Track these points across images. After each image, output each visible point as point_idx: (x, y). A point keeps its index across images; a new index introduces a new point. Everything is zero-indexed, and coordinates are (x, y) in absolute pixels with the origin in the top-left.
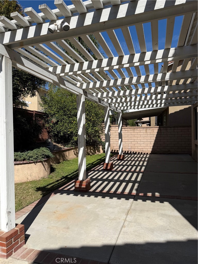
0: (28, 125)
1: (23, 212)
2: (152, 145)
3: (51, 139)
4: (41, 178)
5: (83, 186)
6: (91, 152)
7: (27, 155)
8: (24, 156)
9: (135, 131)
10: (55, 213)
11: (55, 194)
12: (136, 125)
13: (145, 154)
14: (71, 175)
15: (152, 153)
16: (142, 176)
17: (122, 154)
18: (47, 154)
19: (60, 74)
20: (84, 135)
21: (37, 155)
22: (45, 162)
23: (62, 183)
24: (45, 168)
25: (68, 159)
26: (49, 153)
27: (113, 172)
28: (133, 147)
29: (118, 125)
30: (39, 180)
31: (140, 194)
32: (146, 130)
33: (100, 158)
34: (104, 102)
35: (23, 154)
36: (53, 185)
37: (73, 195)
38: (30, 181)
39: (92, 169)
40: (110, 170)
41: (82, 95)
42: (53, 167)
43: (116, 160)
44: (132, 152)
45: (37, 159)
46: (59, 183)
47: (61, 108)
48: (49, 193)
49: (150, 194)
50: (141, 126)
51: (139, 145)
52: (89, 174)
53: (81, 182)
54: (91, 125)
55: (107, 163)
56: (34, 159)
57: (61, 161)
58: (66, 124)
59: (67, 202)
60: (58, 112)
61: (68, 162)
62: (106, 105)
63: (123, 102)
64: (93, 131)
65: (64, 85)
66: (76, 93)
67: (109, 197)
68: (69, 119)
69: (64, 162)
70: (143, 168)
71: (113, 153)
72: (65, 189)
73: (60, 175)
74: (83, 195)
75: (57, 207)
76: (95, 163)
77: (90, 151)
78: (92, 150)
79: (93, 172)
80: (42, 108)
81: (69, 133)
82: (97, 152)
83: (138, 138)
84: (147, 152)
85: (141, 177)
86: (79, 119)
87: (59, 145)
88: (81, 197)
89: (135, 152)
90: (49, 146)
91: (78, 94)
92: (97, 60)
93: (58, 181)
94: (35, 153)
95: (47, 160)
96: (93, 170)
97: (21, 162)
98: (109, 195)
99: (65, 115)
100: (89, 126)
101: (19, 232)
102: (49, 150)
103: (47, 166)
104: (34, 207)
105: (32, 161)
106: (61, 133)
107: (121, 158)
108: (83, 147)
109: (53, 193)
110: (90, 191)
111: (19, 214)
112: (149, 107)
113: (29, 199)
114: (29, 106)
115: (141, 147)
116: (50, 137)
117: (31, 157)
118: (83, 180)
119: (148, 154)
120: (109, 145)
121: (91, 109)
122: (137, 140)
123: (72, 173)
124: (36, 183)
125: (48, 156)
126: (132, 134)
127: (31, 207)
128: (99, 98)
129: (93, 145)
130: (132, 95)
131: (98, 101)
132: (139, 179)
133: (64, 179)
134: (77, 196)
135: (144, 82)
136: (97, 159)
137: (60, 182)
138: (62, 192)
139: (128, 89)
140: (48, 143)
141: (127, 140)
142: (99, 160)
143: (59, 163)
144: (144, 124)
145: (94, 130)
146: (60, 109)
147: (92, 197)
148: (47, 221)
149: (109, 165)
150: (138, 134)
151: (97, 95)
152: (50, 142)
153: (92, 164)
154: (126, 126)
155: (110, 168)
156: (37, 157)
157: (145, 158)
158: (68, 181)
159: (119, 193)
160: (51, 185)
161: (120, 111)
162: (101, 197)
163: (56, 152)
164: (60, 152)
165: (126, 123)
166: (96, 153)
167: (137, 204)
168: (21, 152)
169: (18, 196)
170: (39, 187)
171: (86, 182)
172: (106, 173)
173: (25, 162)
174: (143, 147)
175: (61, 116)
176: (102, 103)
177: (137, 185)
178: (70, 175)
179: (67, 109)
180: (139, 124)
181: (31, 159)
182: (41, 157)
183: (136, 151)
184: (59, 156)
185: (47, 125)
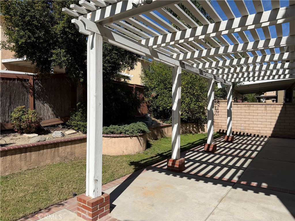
0: (127, 98)
1: (114, 184)
2: (273, 126)
3: (150, 114)
4: (136, 153)
5: (176, 166)
6: (194, 130)
7: (124, 129)
8: (121, 130)
9: (251, 108)
10: (143, 188)
11: (147, 170)
12: (258, 100)
13: (262, 136)
14: (167, 153)
15: (273, 136)
16: (251, 163)
17: (231, 135)
18: (142, 129)
19: (152, 46)
20: (179, 110)
21: (133, 130)
22: (140, 137)
23: (155, 161)
24: (140, 143)
25: (167, 136)
26: (145, 128)
27: (216, 155)
28: (247, 128)
29: (227, 101)
30: (134, 155)
31: (242, 183)
32: (266, 107)
33: (203, 138)
34: (208, 74)
35: (120, 128)
36: (146, 161)
37: (165, 173)
38: (125, 155)
39: (191, 149)
40: (213, 152)
41: (178, 66)
42: (149, 143)
43: (223, 142)
44: (245, 134)
45: (133, 133)
46: (152, 160)
47: (162, 81)
48: (142, 168)
49: (254, 184)
50: (265, 102)
51: (256, 126)
52: (187, 154)
53: (174, 161)
54: (194, 100)
55: (209, 143)
56: (130, 133)
57: (159, 137)
58: (165, 99)
59: (157, 180)
60: (159, 85)
61: (166, 139)
62: (210, 76)
63: (244, 72)
64: (195, 107)
65: (158, 57)
66: (172, 65)
67: (212, 183)
68: (169, 93)
69: (162, 138)
70: (255, 153)
71: (221, 133)
72: (158, 167)
73: (155, 152)
74: (175, 175)
75: (147, 183)
76: (196, 143)
77: (192, 129)
78: (195, 128)
79: (192, 152)
80: (143, 81)
81: (168, 108)
82: (201, 131)
83: (254, 117)
84: (266, 135)
85: (249, 163)
86: (174, 93)
87: (158, 121)
88: (173, 176)
89: (249, 134)
90: (147, 121)
91: (174, 66)
92: (191, 29)
93: (152, 157)
94: (131, 127)
95: (142, 135)
96: (191, 151)
97: (118, 135)
98: (205, 178)
99: (166, 89)
100: (192, 101)
101: (104, 200)
102: (146, 125)
103: (142, 142)
104: (124, 180)
105: (128, 135)
106: (161, 108)
107: (230, 140)
108: (177, 124)
109: (146, 169)
110: (184, 172)
111: (110, 185)
112: (273, 78)
113: (121, 172)
114: (132, 79)
115: (257, 129)
116: (150, 112)
117: (127, 131)
118: (176, 159)
119: (267, 137)
120: (212, 124)
121: (195, 82)
122: (253, 120)
123: (168, 152)
124: (131, 157)
125: (144, 131)
126: (247, 111)
127: (122, 180)
128: (200, 70)
129: (196, 123)
130: (257, 63)
131: (198, 73)
132: (245, 166)
133: (159, 157)
134: (169, 174)
135: (263, 48)
136: (200, 138)
137: (154, 159)
138: (154, 169)
139: (243, 57)
140: (146, 118)
141: (239, 119)
142: (202, 139)
143: (156, 139)
144: (268, 99)
145: (197, 105)
146: (160, 83)
147: (185, 178)
148: (134, 195)
149: (212, 146)
150: (255, 111)
151: (197, 67)
152: (149, 117)
153: (193, 143)
154: (242, 102)
155: (212, 150)
156: (133, 131)
157: (262, 142)
158: (163, 159)
159: (217, 178)
160: (145, 161)
161: (231, 84)
162: (195, 180)
163: (153, 128)
164: (158, 127)
165: (242, 97)
166: (199, 132)
167: (236, 193)
168: (118, 126)
169: (112, 168)
170: (132, 161)
171: (179, 162)
172: (206, 154)
173: (121, 135)
174: (260, 129)
175: (162, 90)
176: (204, 75)
177: (241, 172)
178: (165, 153)
179: (168, 82)
180: (262, 100)
181: (127, 133)
182: (136, 132)
183: (251, 133)
184: (157, 132)
185: (146, 100)
